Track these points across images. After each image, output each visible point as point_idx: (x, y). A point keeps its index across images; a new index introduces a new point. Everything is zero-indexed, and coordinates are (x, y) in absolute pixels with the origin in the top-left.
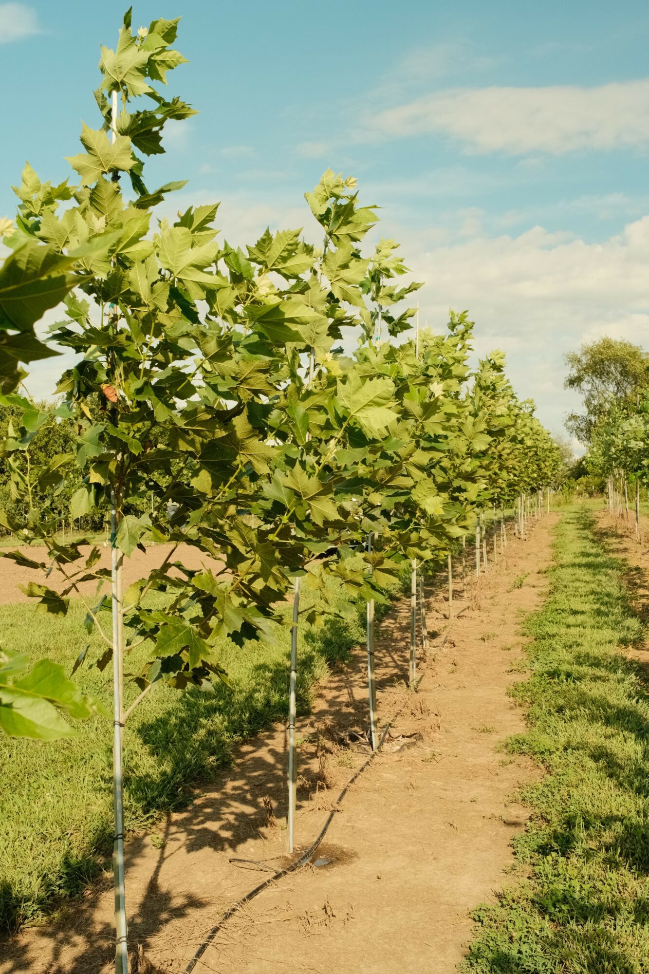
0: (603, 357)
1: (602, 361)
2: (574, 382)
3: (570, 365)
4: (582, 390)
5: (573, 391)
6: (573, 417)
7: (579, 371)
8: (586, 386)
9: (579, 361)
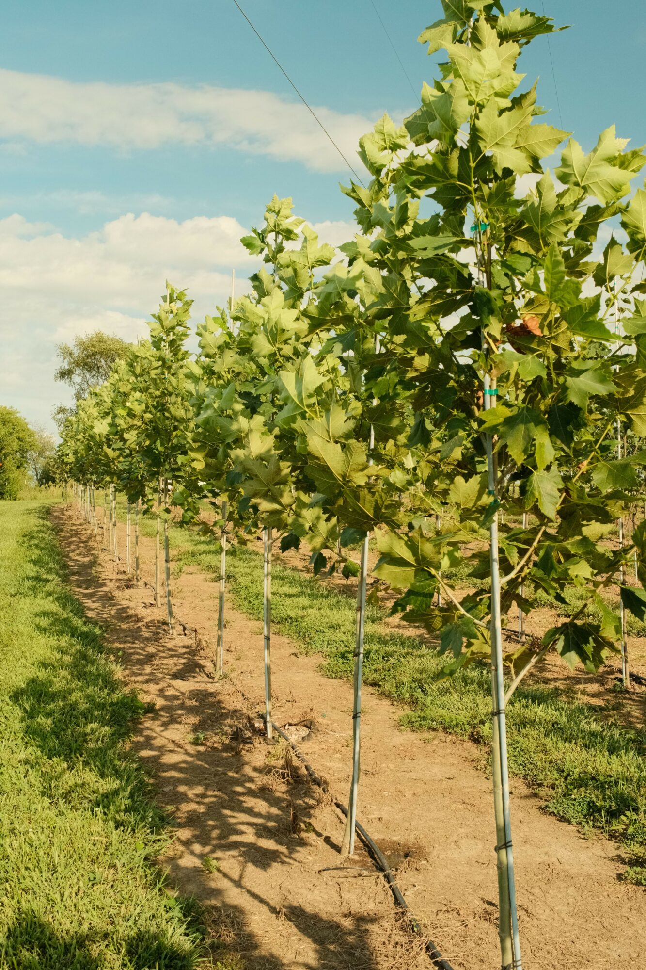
0: (96, 350)
1: (94, 354)
2: (65, 374)
3: (62, 357)
4: (72, 383)
5: (63, 383)
6: (62, 410)
7: (70, 363)
8: (76, 379)
9: (71, 354)
